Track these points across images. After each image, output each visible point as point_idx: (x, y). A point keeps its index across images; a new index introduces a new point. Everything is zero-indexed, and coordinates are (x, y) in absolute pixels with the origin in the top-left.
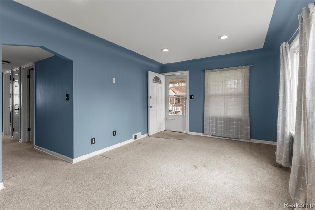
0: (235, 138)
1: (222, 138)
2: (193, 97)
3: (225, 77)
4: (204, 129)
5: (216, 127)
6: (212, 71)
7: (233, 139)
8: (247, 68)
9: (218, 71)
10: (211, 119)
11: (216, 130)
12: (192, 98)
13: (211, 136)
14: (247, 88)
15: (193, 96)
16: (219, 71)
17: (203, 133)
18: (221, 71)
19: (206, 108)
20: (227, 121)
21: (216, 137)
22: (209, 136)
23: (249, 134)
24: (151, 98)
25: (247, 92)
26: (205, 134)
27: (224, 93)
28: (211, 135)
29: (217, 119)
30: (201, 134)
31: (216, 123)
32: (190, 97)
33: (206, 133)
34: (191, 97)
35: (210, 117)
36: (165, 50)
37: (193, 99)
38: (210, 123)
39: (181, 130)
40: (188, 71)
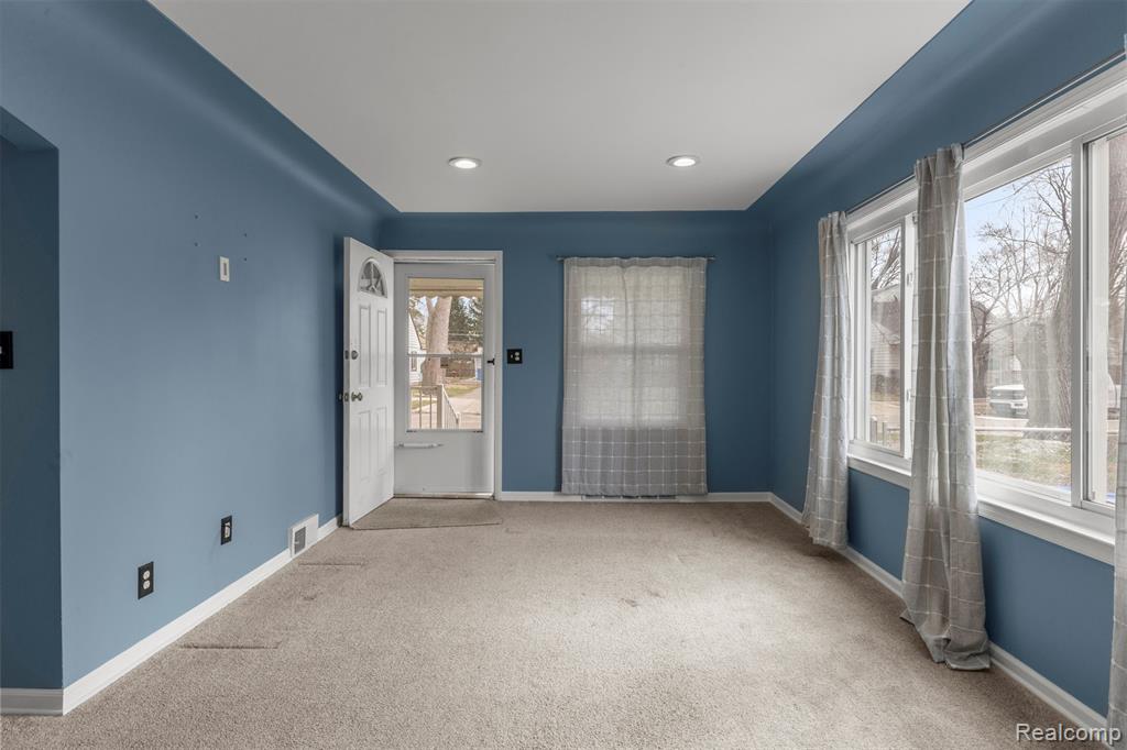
0: (662, 496)
1: (622, 500)
2: (520, 356)
3: (637, 287)
4: (564, 475)
5: (605, 463)
6: (592, 264)
7: (658, 500)
8: (698, 265)
9: (613, 264)
10: (586, 434)
11: (604, 476)
12: (517, 359)
13: (585, 499)
14: (700, 329)
15: (520, 351)
16: (616, 267)
17: (558, 488)
18: (622, 267)
19: (569, 398)
20: (638, 440)
21: (603, 500)
22: (578, 499)
23: (704, 478)
24: (354, 358)
25: (699, 343)
26: (565, 495)
27: (631, 343)
28: (588, 496)
29: (607, 434)
30: (549, 496)
31: (606, 450)
32: (509, 356)
33: (570, 489)
34: (512, 356)
35: (583, 430)
36: (465, 164)
37: (520, 362)
38: (583, 453)
39: (463, 489)
40: (501, 252)
